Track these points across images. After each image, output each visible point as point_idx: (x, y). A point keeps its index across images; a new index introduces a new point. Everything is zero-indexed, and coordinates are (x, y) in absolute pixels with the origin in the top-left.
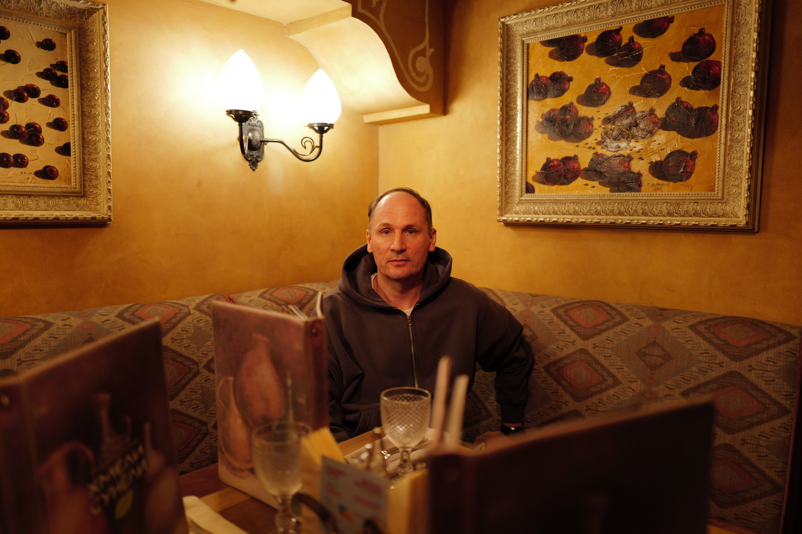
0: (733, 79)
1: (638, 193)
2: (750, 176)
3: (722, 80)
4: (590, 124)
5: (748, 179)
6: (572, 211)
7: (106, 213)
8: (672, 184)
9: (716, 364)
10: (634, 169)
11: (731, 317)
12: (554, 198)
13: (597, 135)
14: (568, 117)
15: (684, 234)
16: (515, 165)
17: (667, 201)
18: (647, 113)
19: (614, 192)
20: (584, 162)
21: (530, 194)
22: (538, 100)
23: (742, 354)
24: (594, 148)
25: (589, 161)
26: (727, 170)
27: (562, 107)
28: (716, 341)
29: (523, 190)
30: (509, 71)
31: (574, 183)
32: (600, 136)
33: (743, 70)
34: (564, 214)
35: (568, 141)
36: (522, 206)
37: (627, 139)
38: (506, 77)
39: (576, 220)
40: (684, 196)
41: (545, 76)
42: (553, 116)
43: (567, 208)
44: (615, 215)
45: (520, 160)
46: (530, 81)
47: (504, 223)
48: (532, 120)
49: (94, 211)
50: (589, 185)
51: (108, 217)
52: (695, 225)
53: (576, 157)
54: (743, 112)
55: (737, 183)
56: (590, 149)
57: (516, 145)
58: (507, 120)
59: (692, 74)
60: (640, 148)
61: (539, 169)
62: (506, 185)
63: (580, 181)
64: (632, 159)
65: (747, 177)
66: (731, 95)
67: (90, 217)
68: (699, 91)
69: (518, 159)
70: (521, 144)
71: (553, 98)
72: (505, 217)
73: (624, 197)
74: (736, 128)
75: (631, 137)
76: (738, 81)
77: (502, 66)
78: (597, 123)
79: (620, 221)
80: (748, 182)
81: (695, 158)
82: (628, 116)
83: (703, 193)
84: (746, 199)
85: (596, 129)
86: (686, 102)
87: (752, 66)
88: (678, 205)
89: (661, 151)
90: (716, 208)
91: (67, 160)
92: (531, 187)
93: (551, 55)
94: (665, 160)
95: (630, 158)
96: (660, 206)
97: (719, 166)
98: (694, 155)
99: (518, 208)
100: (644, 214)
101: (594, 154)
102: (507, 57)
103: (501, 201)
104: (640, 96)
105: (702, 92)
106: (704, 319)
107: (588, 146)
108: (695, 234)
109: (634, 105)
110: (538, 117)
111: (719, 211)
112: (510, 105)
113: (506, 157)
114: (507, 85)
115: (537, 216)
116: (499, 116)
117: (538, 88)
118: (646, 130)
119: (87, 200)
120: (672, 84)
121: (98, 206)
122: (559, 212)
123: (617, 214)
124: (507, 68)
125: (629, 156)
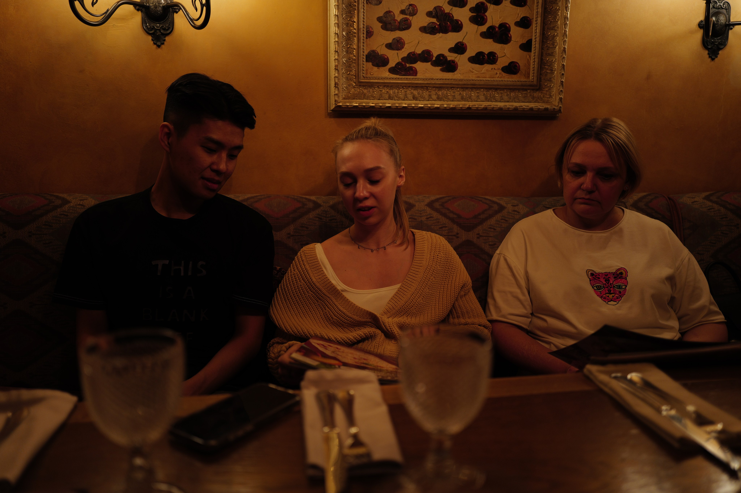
7: (557, 104)
49: (547, 103)
51: (559, 108)
67: (543, 108)
91: (528, 56)
119: (542, 93)
121: (551, 98)
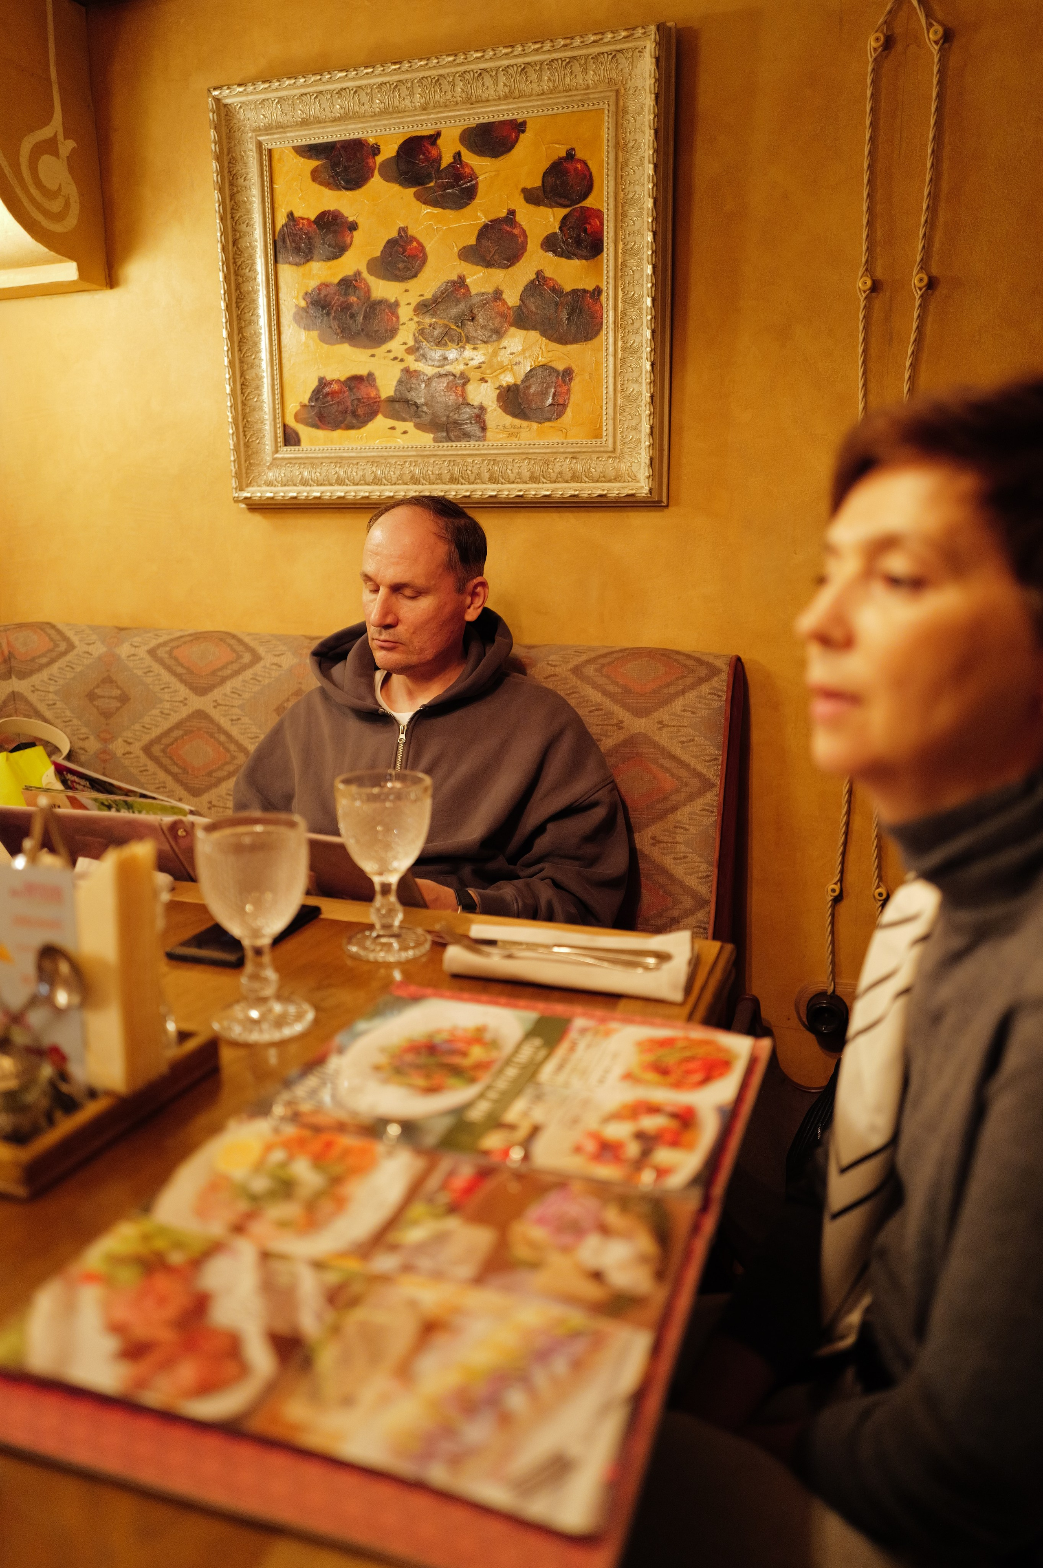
0: (621, 243)
1: (481, 443)
2: (652, 410)
3: (605, 244)
4: (393, 314)
5: (650, 415)
6: (370, 478)
8: (535, 425)
9: (613, 725)
10: (472, 399)
11: (632, 649)
12: (336, 455)
13: (406, 335)
14: (353, 299)
15: (558, 514)
16: (261, 390)
17: (529, 456)
18: (490, 296)
19: (441, 442)
20: (387, 387)
21: (293, 448)
22: (297, 264)
23: (649, 705)
24: (402, 360)
25: (394, 383)
26: (619, 401)
27: (342, 280)
28: (612, 688)
29: (279, 440)
30: (235, 202)
31: (371, 426)
32: (411, 337)
33: (636, 228)
34: (357, 484)
35: (354, 346)
36: (278, 471)
37: (458, 344)
38: (232, 213)
39: (379, 494)
40: (555, 447)
41: (306, 216)
42: (326, 296)
43: (360, 473)
44: (445, 484)
45: (270, 381)
46: (279, 226)
47: (247, 505)
48: (286, 303)
50: (397, 430)
52: (574, 496)
53: (370, 375)
54: (639, 301)
55: (634, 423)
56: (396, 362)
57: (259, 352)
58: (238, 300)
59: (560, 228)
60: (481, 361)
61: (305, 398)
62: (246, 429)
63: (380, 422)
64: (469, 381)
65: (648, 412)
66: (620, 269)
68: (572, 261)
69: (265, 380)
70: (268, 350)
71: (324, 261)
72: (248, 492)
73: (458, 450)
74: (629, 328)
75: (465, 339)
76: (629, 246)
77: (221, 190)
78: (405, 313)
79: (454, 493)
80: (649, 420)
81: (571, 380)
82: (458, 302)
83: (584, 441)
84: (647, 449)
85: (404, 324)
86: (551, 279)
87: (648, 222)
88: (547, 462)
89: (515, 367)
90: (605, 466)
92: (294, 435)
93: (315, 176)
94: (523, 381)
95: (465, 379)
96: (518, 465)
97: (606, 393)
98: (568, 373)
99: (270, 475)
100: (493, 480)
101: (402, 370)
102: (230, 172)
103: (238, 461)
104: (477, 265)
105: (576, 262)
106: (593, 655)
107: (392, 355)
108: (576, 514)
109: (468, 281)
110: (297, 298)
111: (611, 474)
112: (243, 271)
113: (242, 374)
114: (234, 230)
115: (308, 488)
116: (222, 292)
117: (294, 241)
118: (489, 328)
120: (529, 247)
122: (347, 481)
123: (449, 482)
124: (232, 196)
125: (462, 375)
